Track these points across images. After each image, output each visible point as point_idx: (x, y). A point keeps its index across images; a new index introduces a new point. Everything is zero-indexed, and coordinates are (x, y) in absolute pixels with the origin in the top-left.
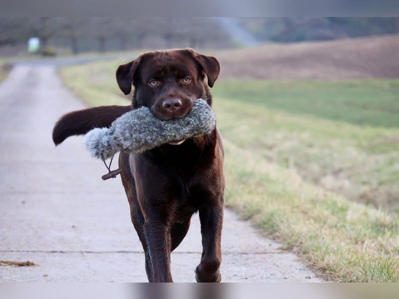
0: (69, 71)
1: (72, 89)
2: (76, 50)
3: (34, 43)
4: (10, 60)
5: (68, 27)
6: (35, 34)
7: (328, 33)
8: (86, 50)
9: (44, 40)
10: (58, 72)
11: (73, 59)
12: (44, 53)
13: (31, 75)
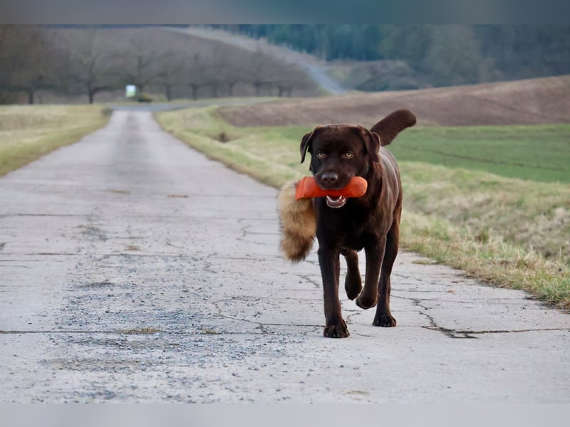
0: (166, 116)
1: (171, 132)
2: (170, 97)
3: (131, 90)
4: (109, 105)
5: (163, 75)
6: (132, 81)
7: (413, 82)
8: (180, 96)
9: (140, 87)
10: (155, 117)
11: (167, 105)
12: (140, 99)
13: (130, 119)
